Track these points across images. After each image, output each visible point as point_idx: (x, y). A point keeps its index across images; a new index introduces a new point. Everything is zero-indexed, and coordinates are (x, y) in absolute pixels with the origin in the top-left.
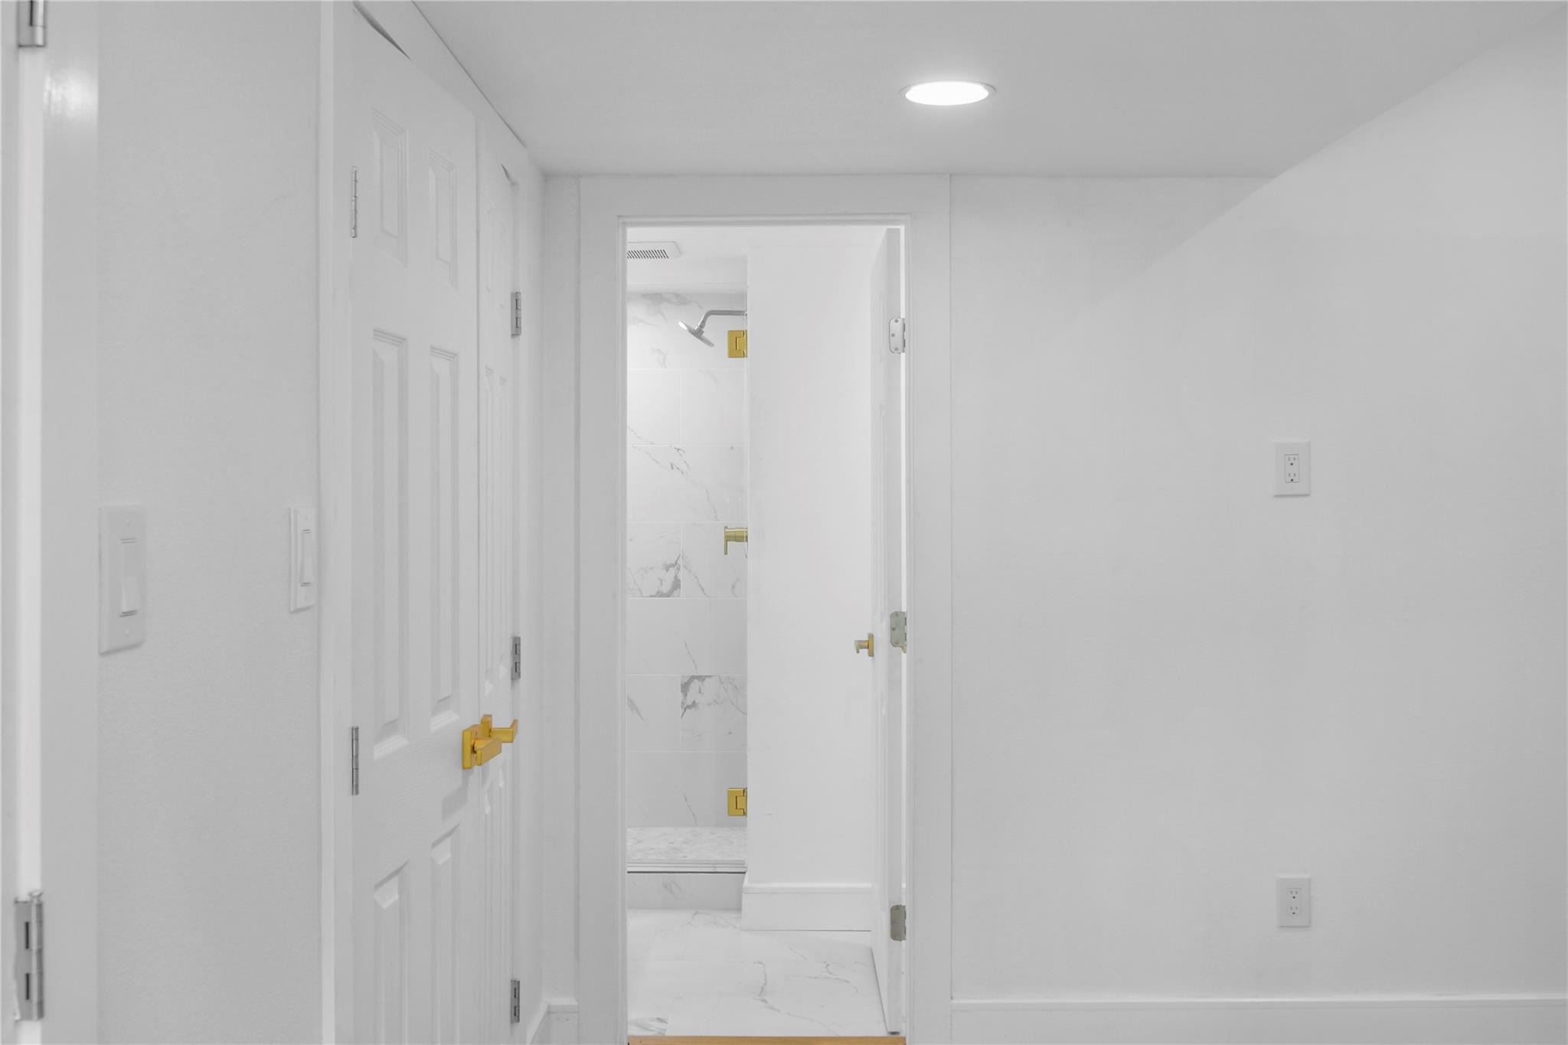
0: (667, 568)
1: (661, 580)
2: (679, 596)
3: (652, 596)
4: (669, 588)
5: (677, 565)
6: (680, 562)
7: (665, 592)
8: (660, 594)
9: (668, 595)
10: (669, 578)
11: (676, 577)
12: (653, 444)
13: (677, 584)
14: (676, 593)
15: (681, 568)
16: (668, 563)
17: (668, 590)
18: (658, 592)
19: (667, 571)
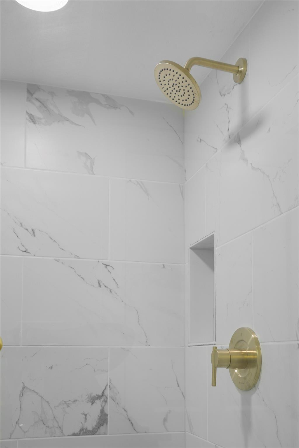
0: (93, 400)
1: (86, 415)
2: (105, 434)
3: (74, 434)
4: (95, 423)
5: (104, 398)
6: (108, 393)
7: (90, 428)
8: (84, 432)
9: (93, 432)
10: (94, 411)
11: (102, 411)
12: (78, 257)
13: (103, 420)
14: (102, 429)
15: (109, 400)
16: (94, 394)
17: (94, 426)
18: (82, 430)
19: (93, 403)
